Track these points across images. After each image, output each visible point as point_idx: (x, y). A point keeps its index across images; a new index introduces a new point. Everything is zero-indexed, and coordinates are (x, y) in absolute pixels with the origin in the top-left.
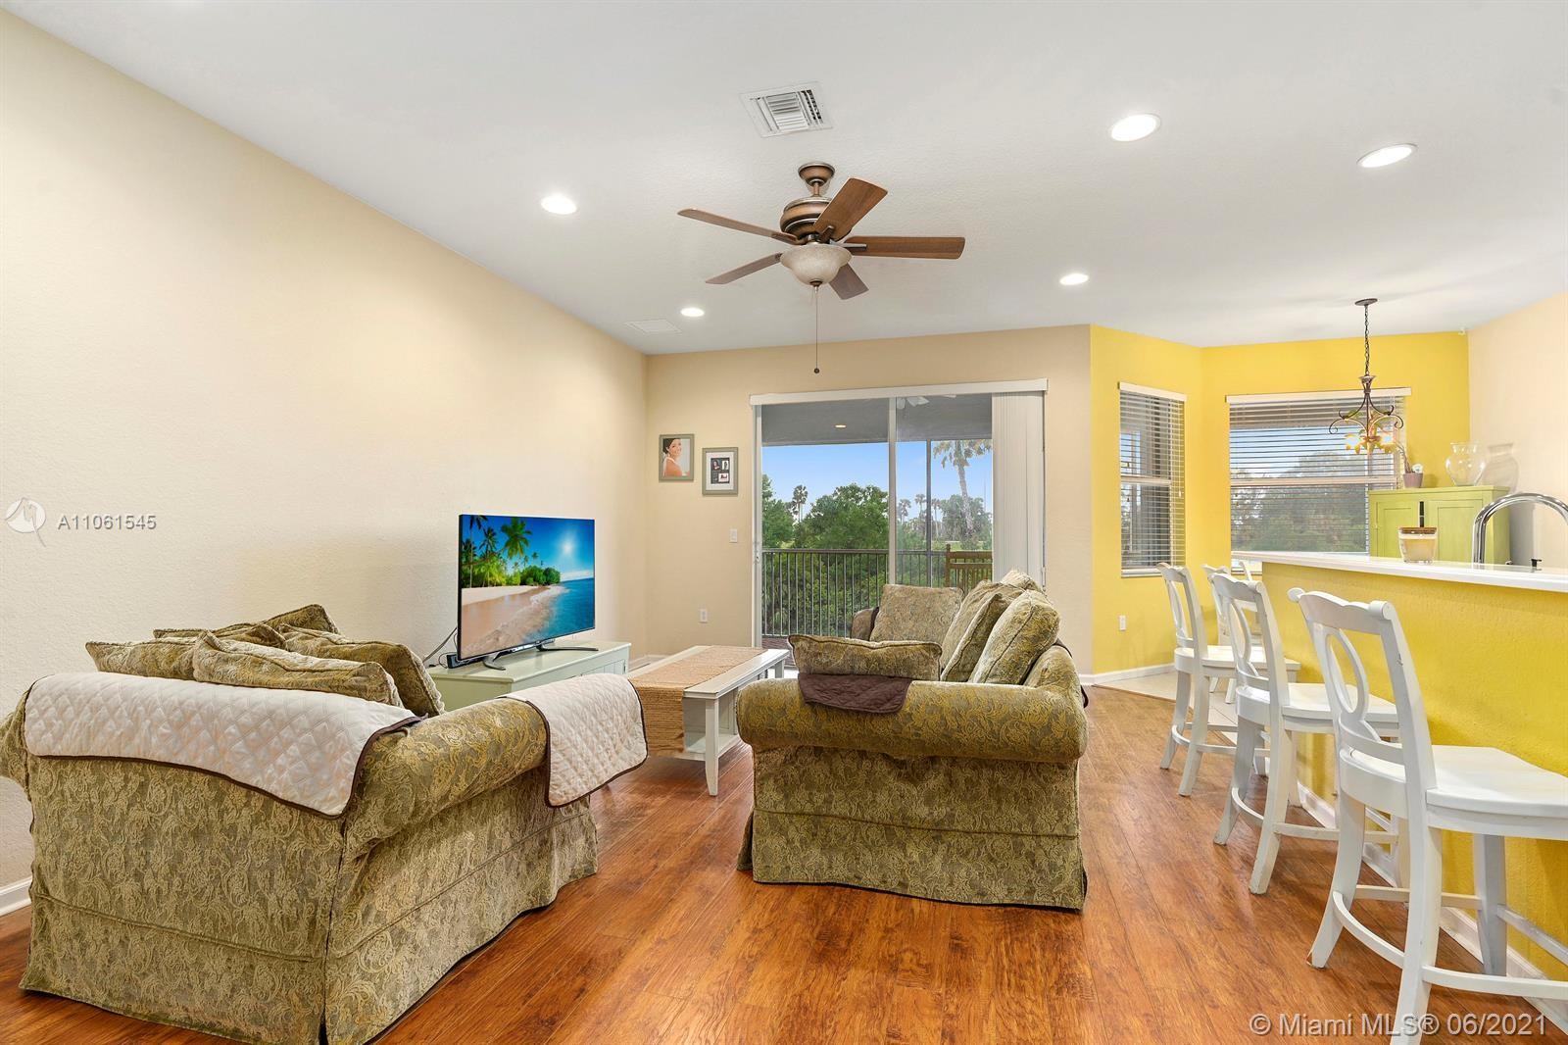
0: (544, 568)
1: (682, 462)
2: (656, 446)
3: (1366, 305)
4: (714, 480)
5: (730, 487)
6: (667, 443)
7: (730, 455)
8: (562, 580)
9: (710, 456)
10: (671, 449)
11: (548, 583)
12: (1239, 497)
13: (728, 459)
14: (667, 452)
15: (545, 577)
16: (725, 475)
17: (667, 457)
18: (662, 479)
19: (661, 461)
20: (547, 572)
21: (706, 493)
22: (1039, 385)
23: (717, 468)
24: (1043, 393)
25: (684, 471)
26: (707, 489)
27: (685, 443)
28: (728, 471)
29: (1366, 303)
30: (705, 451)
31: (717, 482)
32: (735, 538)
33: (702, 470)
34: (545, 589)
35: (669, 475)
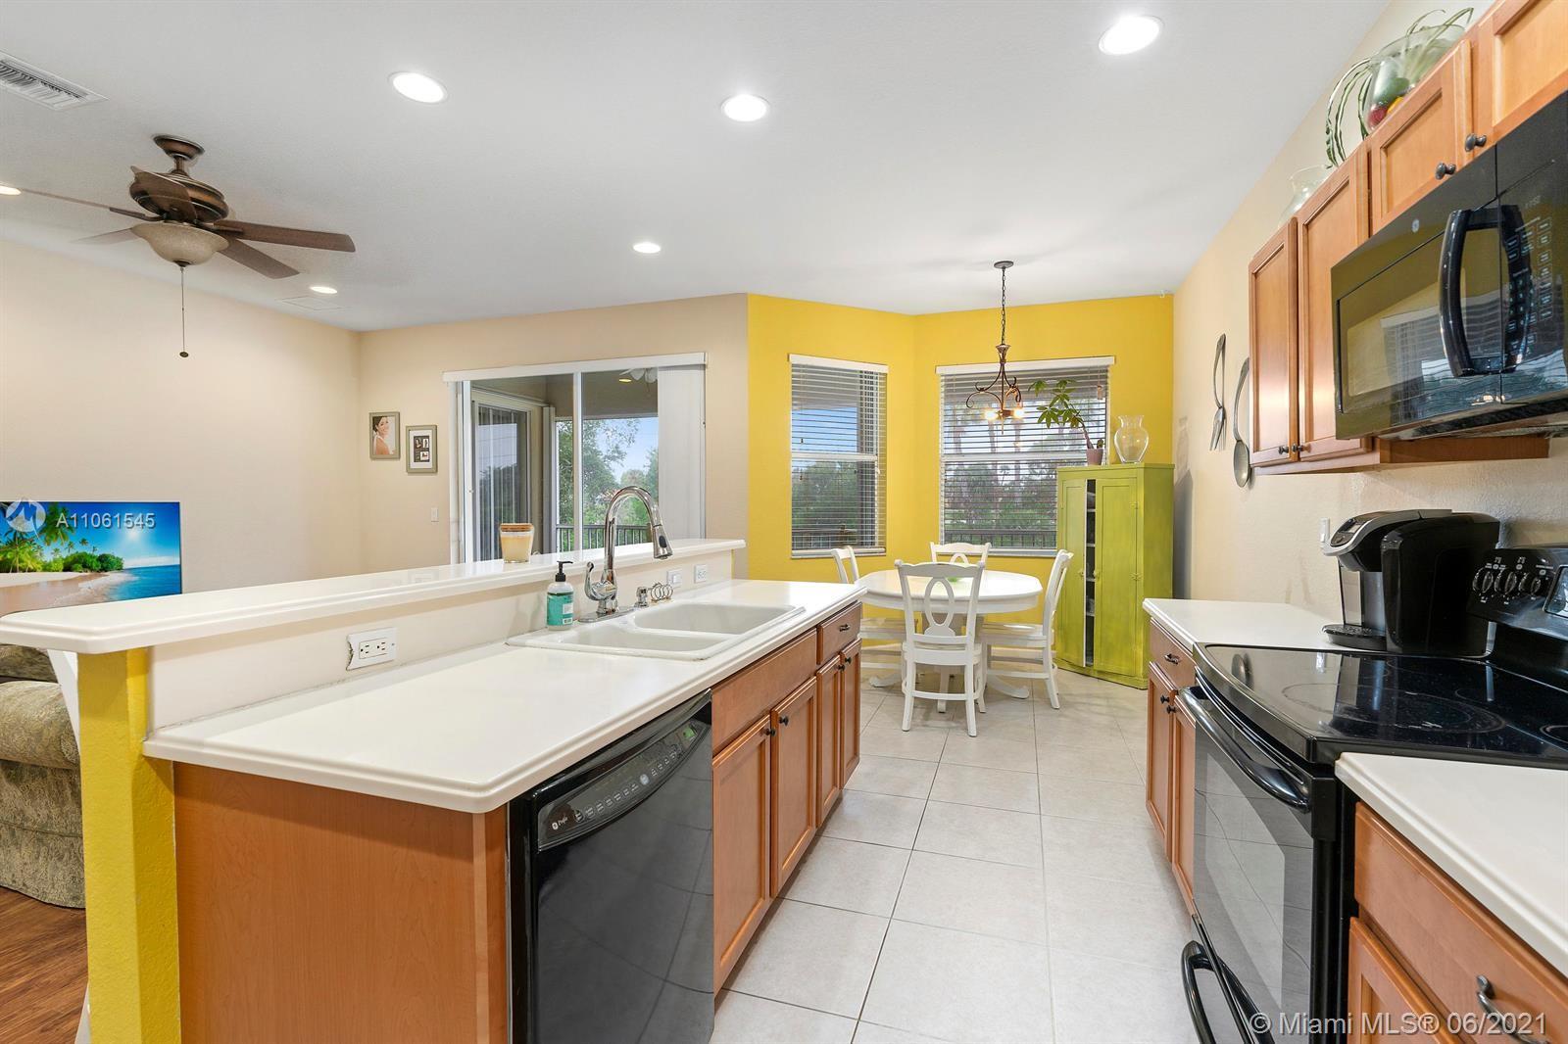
0: (97, 554)
1: (389, 441)
2: (367, 423)
3: (1004, 268)
4: (417, 459)
5: (429, 465)
6: (376, 421)
7: (429, 433)
8: (125, 566)
9: (413, 433)
10: (380, 427)
11: (105, 569)
12: (952, 473)
13: (428, 437)
14: (376, 430)
15: (99, 563)
16: (425, 453)
17: (377, 436)
18: (373, 458)
19: (372, 439)
20: (103, 559)
21: (411, 472)
22: (698, 359)
23: (419, 446)
24: (704, 367)
25: (391, 447)
26: (412, 467)
27: (391, 420)
28: (428, 450)
29: (1004, 265)
30: (409, 429)
31: (419, 460)
32: (434, 517)
33: (407, 448)
34: (101, 576)
35: (379, 453)
